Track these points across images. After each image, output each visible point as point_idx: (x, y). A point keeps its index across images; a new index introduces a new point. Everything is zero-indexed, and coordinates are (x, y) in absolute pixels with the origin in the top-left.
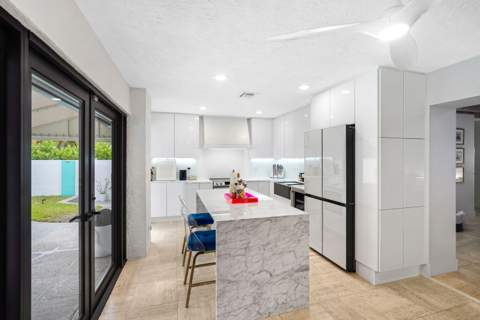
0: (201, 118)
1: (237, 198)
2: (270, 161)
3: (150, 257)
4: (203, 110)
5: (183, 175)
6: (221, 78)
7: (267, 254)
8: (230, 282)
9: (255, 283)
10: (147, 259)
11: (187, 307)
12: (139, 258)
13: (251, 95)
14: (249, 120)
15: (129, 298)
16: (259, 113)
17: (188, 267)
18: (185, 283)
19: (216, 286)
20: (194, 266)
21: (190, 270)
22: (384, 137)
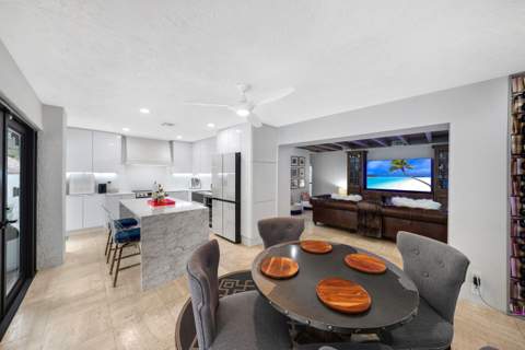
0: (124, 137)
1: (157, 203)
2: (190, 176)
3: (68, 264)
4: (126, 130)
5: (102, 189)
6: (145, 111)
7: (181, 235)
8: (152, 258)
9: (172, 256)
10: (65, 266)
11: (115, 286)
12: (53, 267)
13: (171, 125)
14: (171, 142)
15: (48, 297)
16: (179, 138)
17: (114, 260)
18: (111, 273)
19: (141, 266)
20: (120, 259)
21: (116, 263)
22: (255, 161)
